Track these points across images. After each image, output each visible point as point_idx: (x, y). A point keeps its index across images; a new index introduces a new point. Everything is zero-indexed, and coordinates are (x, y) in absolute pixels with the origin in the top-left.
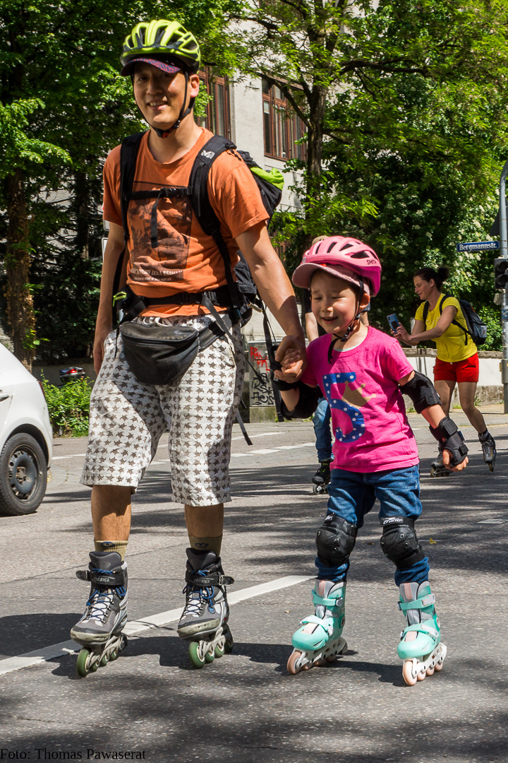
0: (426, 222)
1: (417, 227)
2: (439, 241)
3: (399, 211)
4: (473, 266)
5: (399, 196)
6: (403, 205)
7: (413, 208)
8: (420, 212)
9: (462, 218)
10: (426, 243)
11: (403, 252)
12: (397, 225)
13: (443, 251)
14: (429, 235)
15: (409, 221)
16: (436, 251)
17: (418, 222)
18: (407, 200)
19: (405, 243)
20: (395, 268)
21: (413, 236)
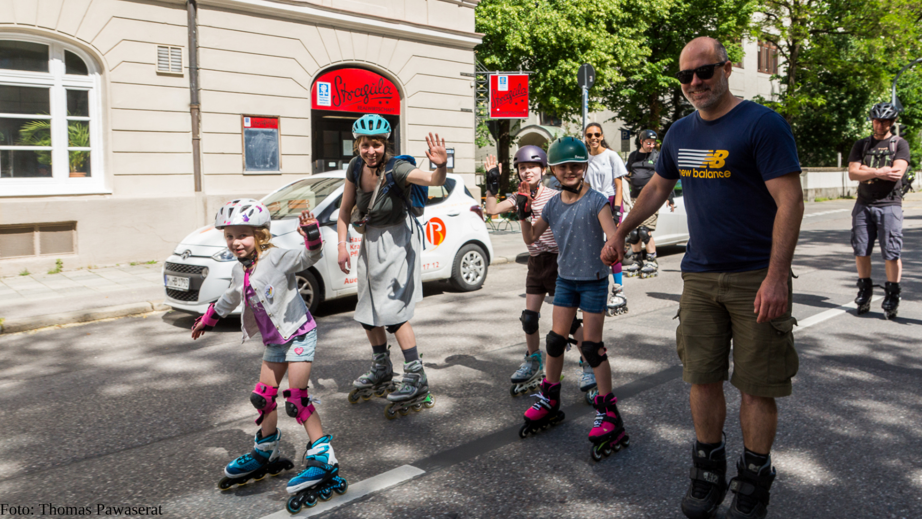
0: (848, 106)
1: (843, 108)
2: (856, 115)
3: (834, 101)
5: (834, 94)
6: (837, 98)
7: (842, 99)
8: (845, 101)
9: (868, 103)
10: (848, 116)
11: (835, 121)
12: (833, 107)
13: (857, 120)
14: (850, 112)
15: (839, 106)
16: (854, 120)
17: (843, 106)
18: (838, 95)
19: (836, 116)
20: (831, 128)
21: (841, 113)
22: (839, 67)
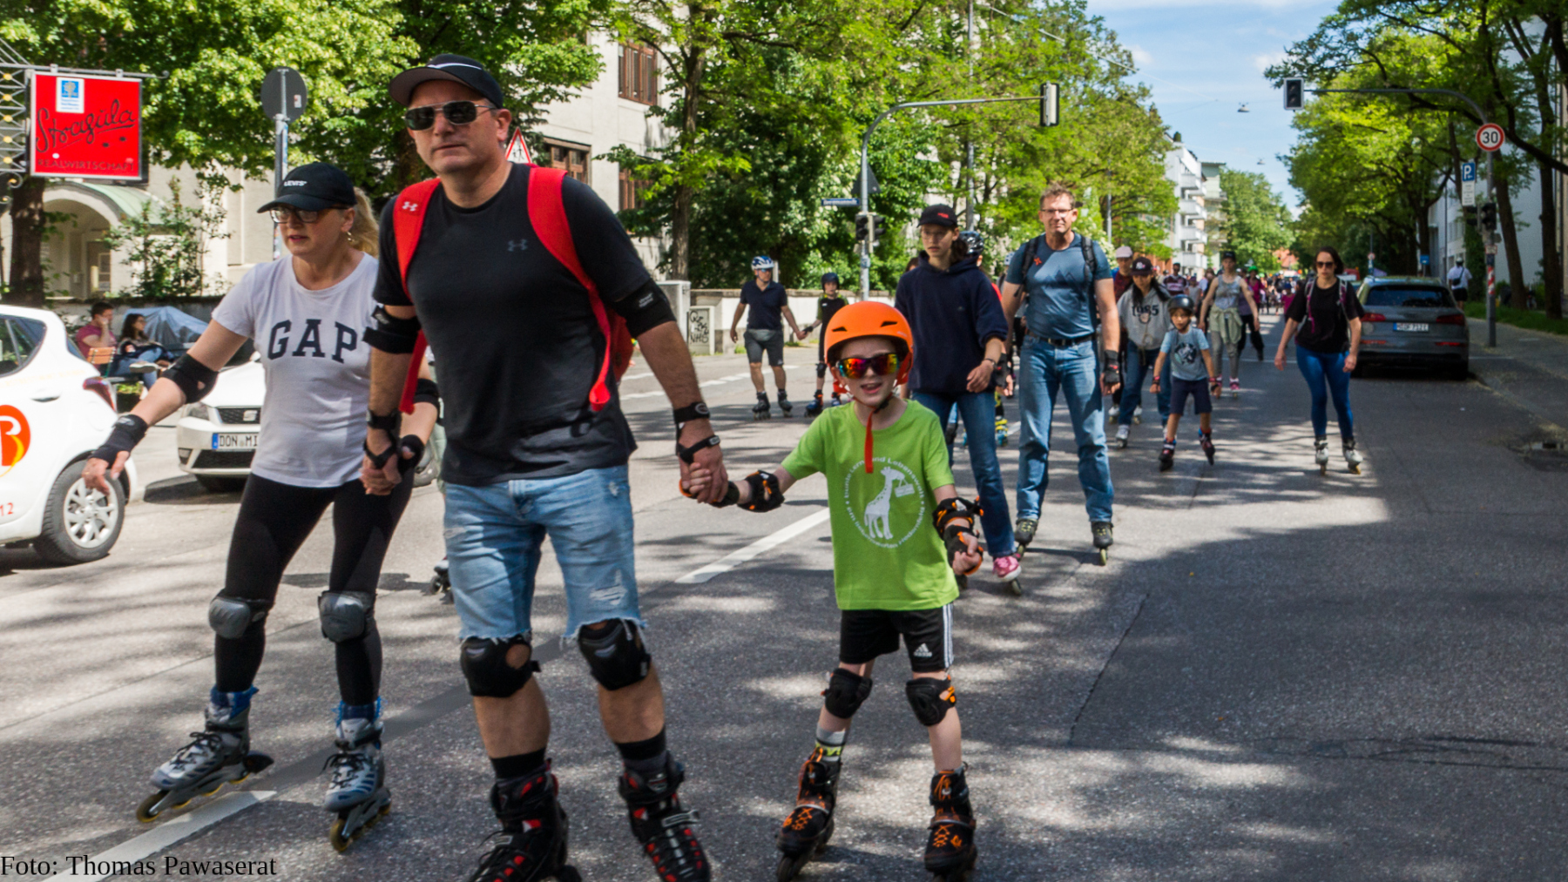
0: (791, 177)
1: (783, 181)
2: (803, 194)
3: (766, 166)
4: (831, 216)
5: (767, 153)
6: (770, 160)
7: (779, 163)
8: (785, 168)
9: (821, 173)
10: (790, 195)
11: (769, 203)
12: (764, 178)
13: (805, 202)
14: (794, 189)
15: (775, 176)
16: (799, 203)
17: (782, 177)
18: (773, 156)
19: (770, 194)
20: (761, 216)
21: (777, 188)
22: (774, 105)
